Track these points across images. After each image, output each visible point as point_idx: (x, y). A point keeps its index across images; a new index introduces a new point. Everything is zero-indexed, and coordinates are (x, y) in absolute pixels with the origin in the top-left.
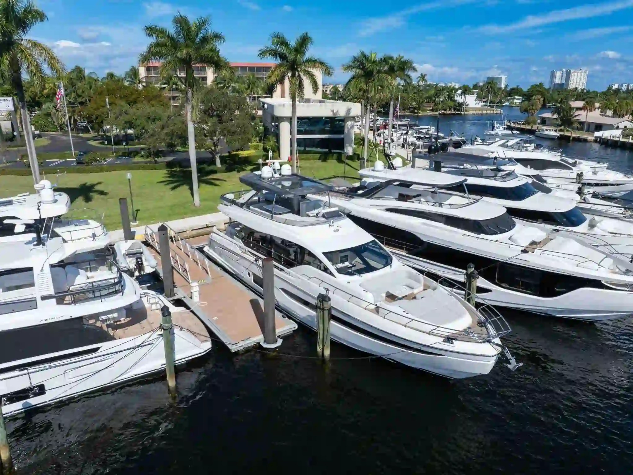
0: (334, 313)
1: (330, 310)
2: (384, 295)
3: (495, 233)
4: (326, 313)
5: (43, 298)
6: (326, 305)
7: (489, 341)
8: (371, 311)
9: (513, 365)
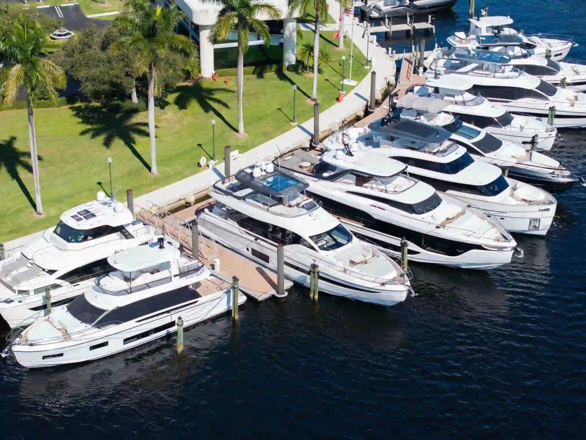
0: (321, 274)
1: (318, 273)
2: (348, 262)
3: (423, 213)
4: (316, 274)
5: (175, 276)
6: (316, 270)
7: (403, 284)
8: (342, 271)
9: (413, 295)
